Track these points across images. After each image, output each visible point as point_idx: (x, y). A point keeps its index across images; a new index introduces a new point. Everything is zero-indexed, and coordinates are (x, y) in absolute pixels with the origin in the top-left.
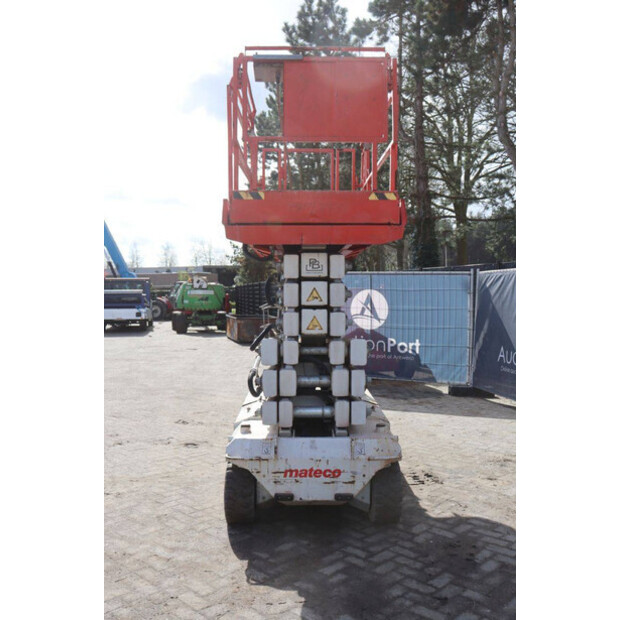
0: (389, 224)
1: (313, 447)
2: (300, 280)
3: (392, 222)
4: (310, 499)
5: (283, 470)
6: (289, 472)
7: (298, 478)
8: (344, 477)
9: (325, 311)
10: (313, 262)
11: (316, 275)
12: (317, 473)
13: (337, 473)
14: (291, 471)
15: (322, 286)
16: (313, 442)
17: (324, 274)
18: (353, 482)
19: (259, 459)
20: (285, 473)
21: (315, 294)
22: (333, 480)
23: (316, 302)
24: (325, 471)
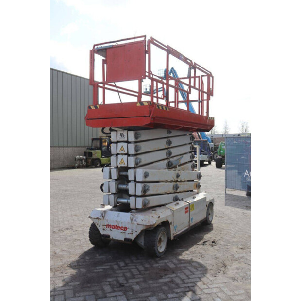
0: (145, 116)
1: (118, 216)
2: (117, 142)
3: (146, 115)
4: (116, 239)
5: (106, 224)
6: (108, 226)
7: (111, 229)
8: (128, 231)
9: (126, 156)
10: (122, 134)
11: (123, 140)
12: (118, 228)
13: (126, 229)
14: (109, 225)
15: (125, 145)
16: (119, 214)
17: (126, 140)
18: (132, 234)
19: (98, 219)
20: (107, 226)
21: (122, 149)
22: (124, 231)
23: (123, 152)
24: (122, 227)
